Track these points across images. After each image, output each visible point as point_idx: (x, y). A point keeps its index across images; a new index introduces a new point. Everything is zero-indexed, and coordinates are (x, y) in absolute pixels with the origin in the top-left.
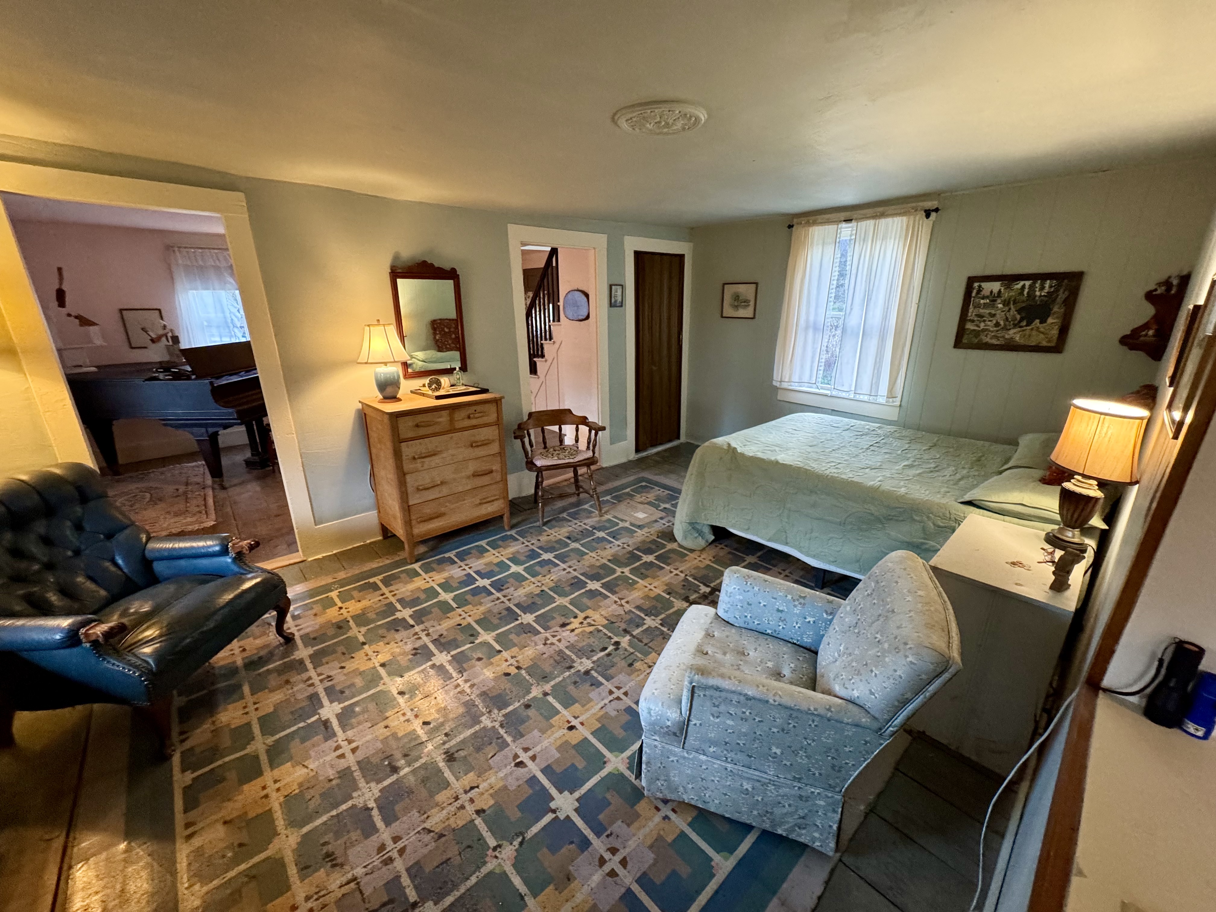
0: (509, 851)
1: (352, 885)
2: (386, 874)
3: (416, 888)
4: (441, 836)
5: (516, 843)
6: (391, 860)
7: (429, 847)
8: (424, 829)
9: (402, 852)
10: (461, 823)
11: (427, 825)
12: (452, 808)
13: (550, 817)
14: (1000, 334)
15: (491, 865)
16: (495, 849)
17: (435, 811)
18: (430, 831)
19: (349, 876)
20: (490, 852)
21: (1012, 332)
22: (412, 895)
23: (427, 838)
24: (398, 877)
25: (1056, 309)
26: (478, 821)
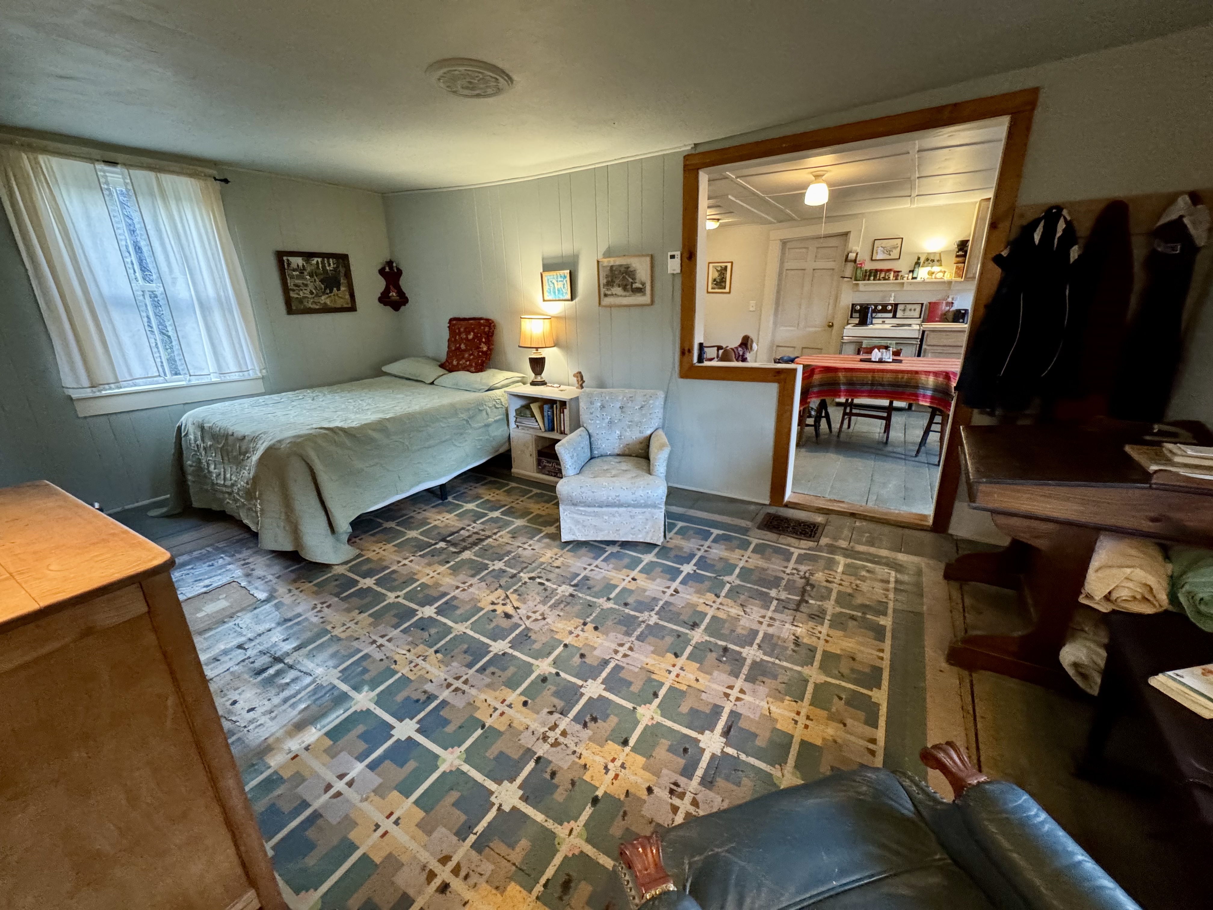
0: (727, 578)
1: (795, 624)
2: (777, 616)
3: (771, 603)
4: (742, 605)
5: (721, 578)
6: (771, 618)
7: (752, 607)
8: (745, 614)
9: (764, 617)
10: (729, 601)
11: (743, 613)
12: (725, 608)
13: (698, 571)
14: (316, 300)
15: (738, 582)
16: (730, 583)
17: (732, 614)
18: (744, 611)
19: (794, 628)
20: (733, 584)
21: (323, 298)
22: (775, 602)
23: (747, 610)
24: (774, 611)
25: (342, 281)
26: (723, 594)
